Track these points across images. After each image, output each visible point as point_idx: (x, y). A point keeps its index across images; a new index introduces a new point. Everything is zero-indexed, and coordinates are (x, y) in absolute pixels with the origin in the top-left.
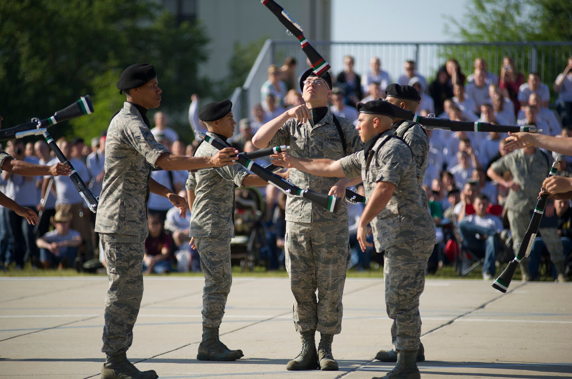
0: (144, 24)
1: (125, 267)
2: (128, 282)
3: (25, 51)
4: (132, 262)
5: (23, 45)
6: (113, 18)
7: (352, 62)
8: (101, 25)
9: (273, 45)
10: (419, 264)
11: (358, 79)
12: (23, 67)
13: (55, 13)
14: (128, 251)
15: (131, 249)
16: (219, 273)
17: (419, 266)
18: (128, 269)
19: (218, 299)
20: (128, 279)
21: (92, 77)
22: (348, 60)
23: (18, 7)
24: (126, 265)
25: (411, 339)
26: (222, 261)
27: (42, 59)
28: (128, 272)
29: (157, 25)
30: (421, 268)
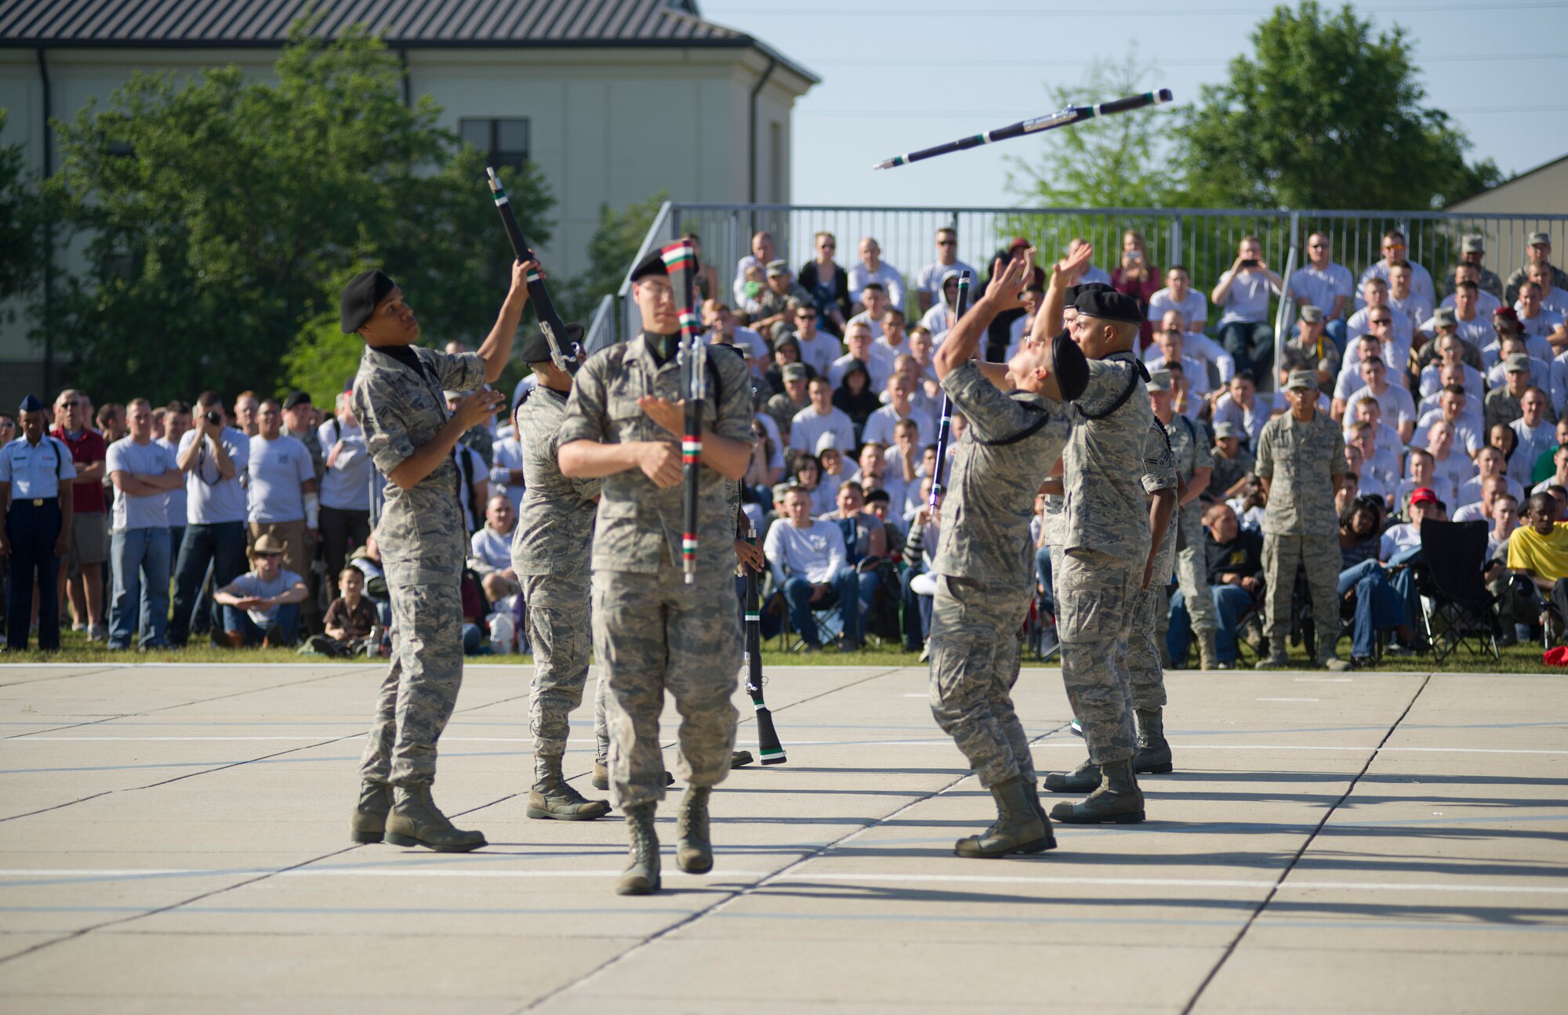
0: (427, 171)
1: (432, 627)
2: (437, 654)
3: (197, 225)
4: (443, 619)
5: (195, 214)
6: (367, 161)
7: (830, 245)
8: (342, 174)
9: (675, 211)
10: (978, 632)
11: (841, 276)
12: (194, 256)
13: (255, 152)
14: (437, 598)
15: (442, 595)
16: (564, 650)
17: (978, 637)
18: (437, 631)
19: (560, 700)
20: (437, 647)
21: (326, 274)
22: (822, 240)
23: (184, 141)
24: (433, 622)
25: (995, 761)
26: (572, 628)
27: (229, 241)
28: (438, 637)
29: (452, 172)
30: (982, 641)
